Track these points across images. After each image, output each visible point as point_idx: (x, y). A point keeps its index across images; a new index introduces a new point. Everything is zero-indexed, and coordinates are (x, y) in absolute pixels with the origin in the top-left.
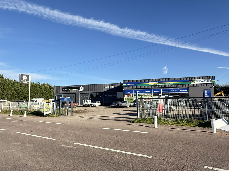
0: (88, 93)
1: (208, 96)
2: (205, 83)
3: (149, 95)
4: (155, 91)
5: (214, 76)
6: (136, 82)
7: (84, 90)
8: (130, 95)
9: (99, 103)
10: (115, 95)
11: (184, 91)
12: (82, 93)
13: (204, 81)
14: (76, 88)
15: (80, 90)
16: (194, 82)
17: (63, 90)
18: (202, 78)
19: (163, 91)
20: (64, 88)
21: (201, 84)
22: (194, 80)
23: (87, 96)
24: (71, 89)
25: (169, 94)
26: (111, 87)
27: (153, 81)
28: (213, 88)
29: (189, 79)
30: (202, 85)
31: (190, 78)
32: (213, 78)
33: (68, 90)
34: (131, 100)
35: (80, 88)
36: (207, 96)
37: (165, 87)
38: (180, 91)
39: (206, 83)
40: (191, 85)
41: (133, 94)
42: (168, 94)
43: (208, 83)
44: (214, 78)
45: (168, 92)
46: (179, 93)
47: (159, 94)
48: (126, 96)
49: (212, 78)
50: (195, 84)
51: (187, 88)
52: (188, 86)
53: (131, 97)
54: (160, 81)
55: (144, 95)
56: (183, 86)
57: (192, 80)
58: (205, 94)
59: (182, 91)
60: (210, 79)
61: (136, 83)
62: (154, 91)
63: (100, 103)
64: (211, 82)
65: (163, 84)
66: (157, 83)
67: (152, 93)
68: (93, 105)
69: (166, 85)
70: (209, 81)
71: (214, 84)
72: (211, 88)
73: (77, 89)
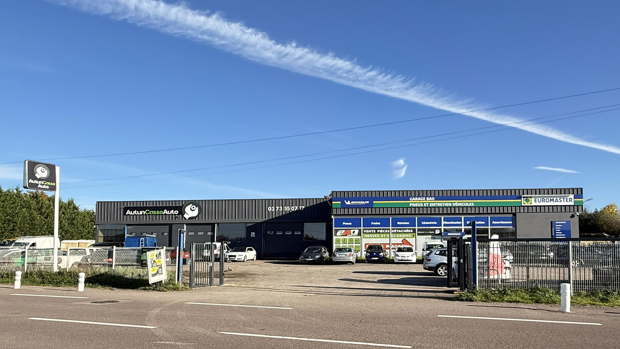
0: (213, 225)
1: (563, 236)
2: (557, 206)
3: (407, 231)
4: (425, 223)
5: (582, 189)
6: (371, 196)
7: (198, 216)
8: (352, 231)
9: (252, 251)
10: (298, 231)
11: (502, 222)
12: (192, 224)
13: (555, 199)
14: (175, 208)
15: (186, 216)
16: (529, 200)
17: (128, 212)
18: (550, 191)
19: (446, 223)
20: (132, 209)
21: (549, 206)
22: (531, 197)
23: (209, 234)
24: (154, 212)
25: (463, 231)
26: (287, 209)
27: (419, 196)
28: (576, 216)
29: (517, 194)
30: (551, 210)
31: (521, 192)
32: (578, 193)
33: (145, 212)
34: (354, 245)
35: (188, 209)
36: (560, 235)
37: (453, 212)
38: (493, 222)
39: (561, 206)
40: (522, 208)
41: (362, 228)
42: (461, 230)
43: (565, 206)
44: (582, 193)
45: (461, 225)
46: (489, 227)
47: (434, 230)
48: (339, 233)
49: (575, 193)
50: (532, 206)
51: (511, 215)
52: (514, 211)
53: (354, 238)
54: (440, 195)
55: (393, 231)
56: (501, 212)
57: (524, 197)
58: (555, 231)
59: (498, 223)
60: (572, 196)
61: (371, 199)
62: (423, 223)
63: (254, 252)
64: (572, 203)
65: (448, 204)
66: (431, 202)
67: (417, 228)
68: (237, 257)
69: (455, 207)
70: (569, 201)
71: (580, 208)
72: (573, 216)
73: (177, 212)
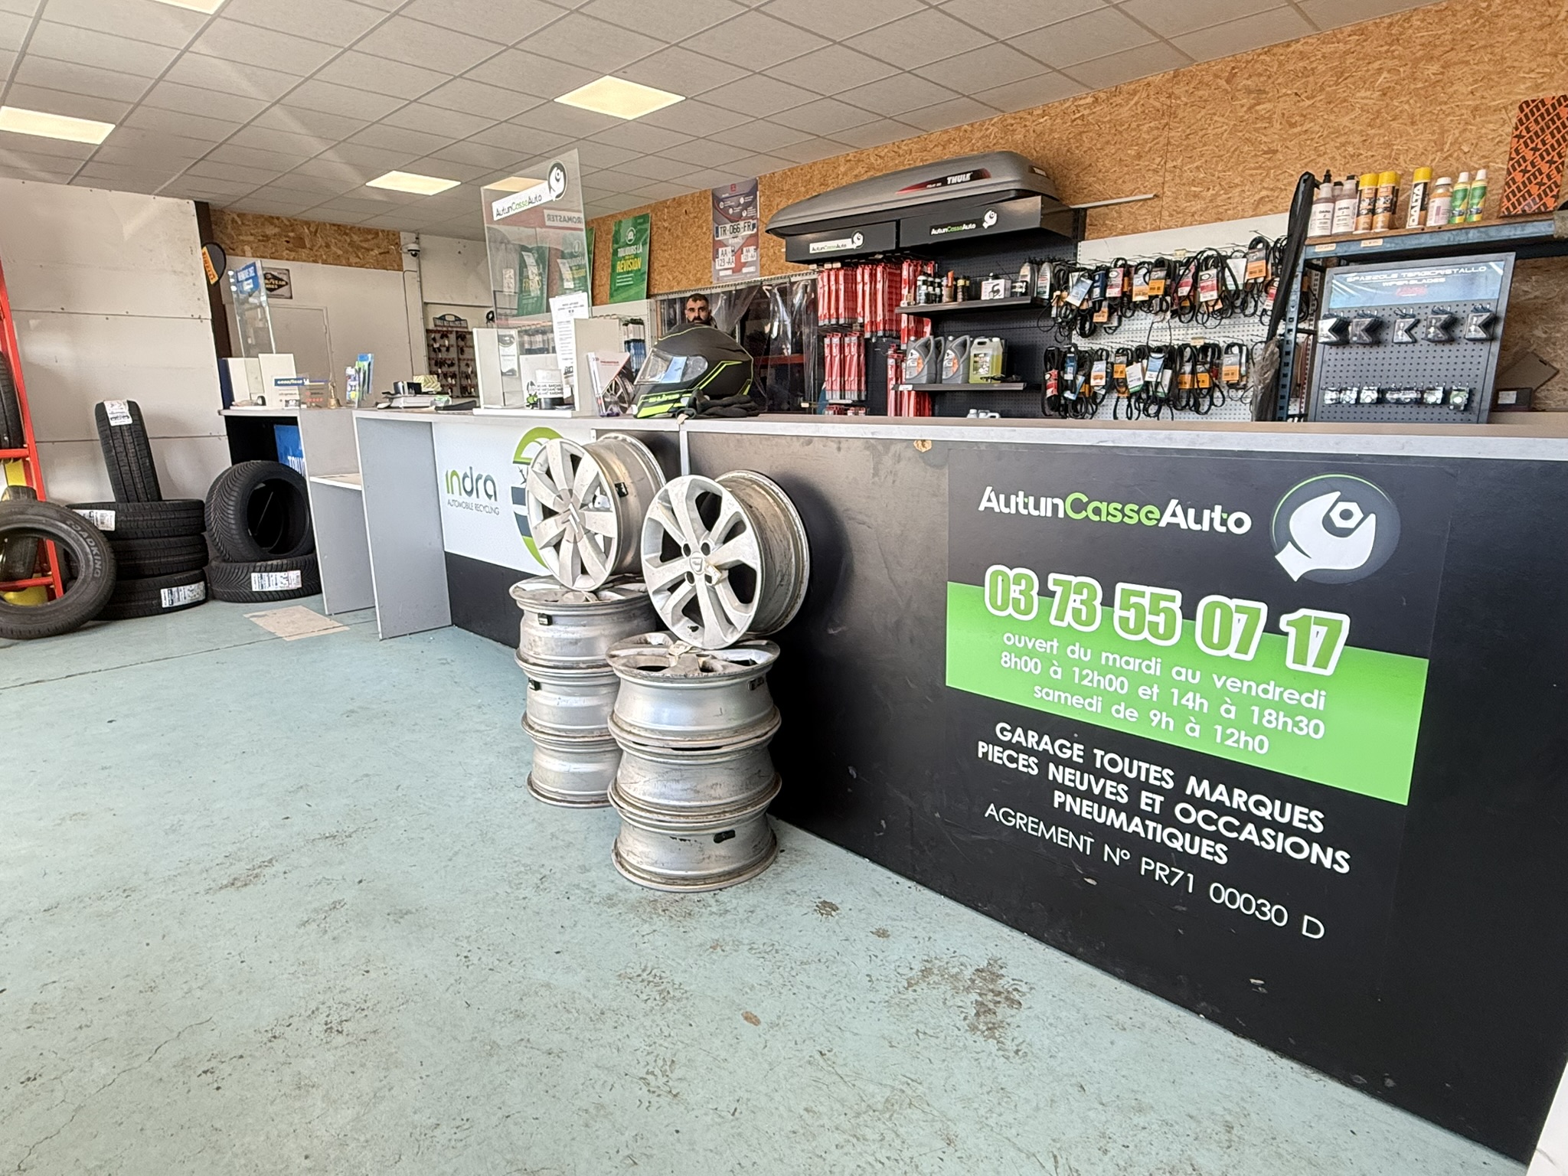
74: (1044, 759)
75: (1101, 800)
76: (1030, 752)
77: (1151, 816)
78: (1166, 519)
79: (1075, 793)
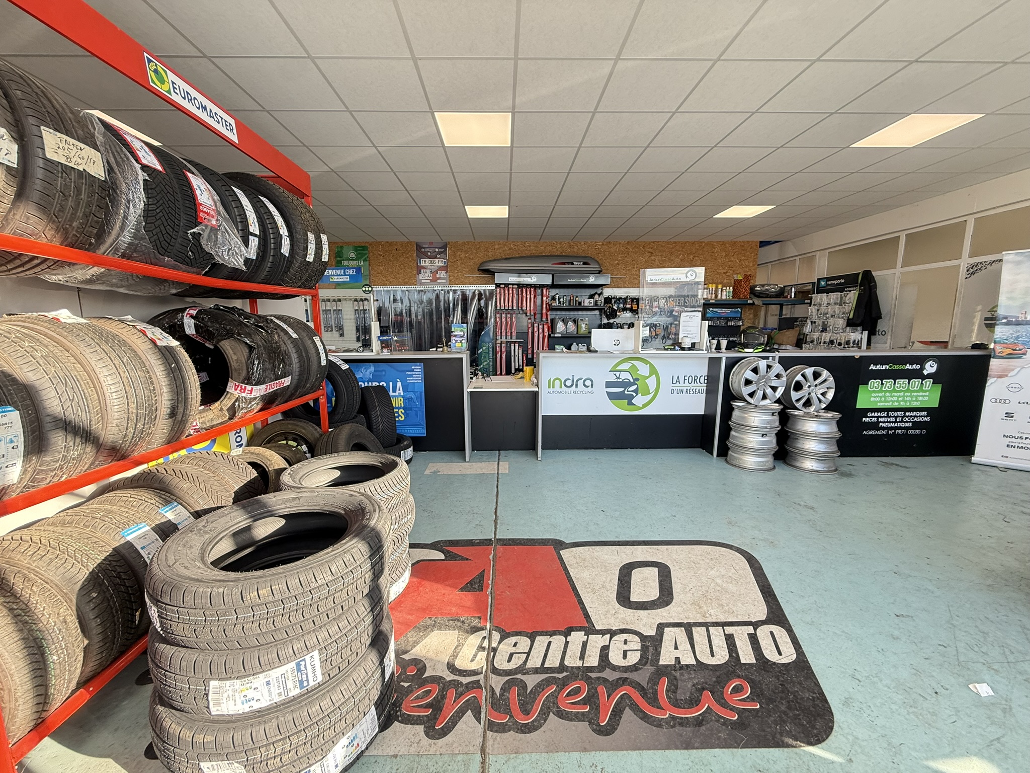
74: (878, 417)
75: (890, 422)
76: (875, 417)
77: (899, 422)
78: (907, 367)
79: (884, 422)
